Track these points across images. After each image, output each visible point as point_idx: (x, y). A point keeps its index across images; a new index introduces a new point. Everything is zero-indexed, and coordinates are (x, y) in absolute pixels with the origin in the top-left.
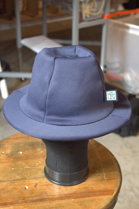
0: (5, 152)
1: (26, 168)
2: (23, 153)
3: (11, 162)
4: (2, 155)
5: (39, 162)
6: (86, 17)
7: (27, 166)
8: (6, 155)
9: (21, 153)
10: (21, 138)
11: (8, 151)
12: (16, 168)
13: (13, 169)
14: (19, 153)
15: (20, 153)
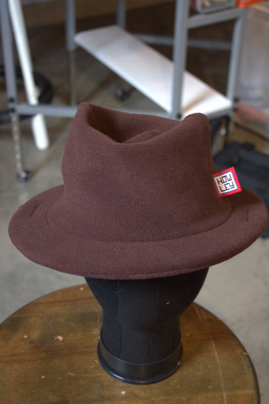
0: (28, 337)
1: (70, 375)
2: (64, 340)
3: (40, 361)
4: (22, 343)
5: (96, 363)
6: (204, 6)
7: (70, 372)
8: (30, 342)
9: (60, 338)
10: (60, 302)
11: (35, 334)
12: (49, 376)
13: (43, 377)
14: (56, 338)
15: (58, 340)
